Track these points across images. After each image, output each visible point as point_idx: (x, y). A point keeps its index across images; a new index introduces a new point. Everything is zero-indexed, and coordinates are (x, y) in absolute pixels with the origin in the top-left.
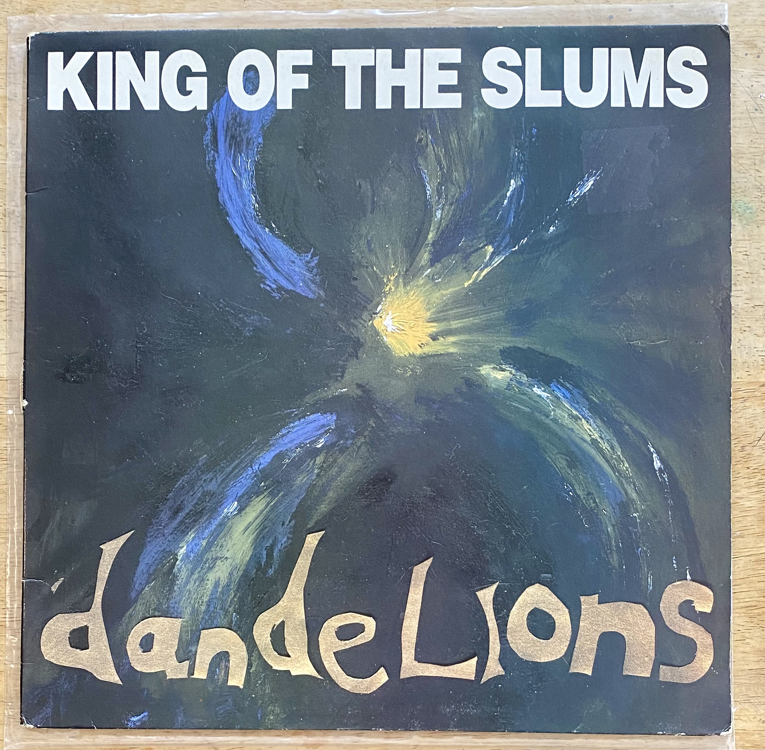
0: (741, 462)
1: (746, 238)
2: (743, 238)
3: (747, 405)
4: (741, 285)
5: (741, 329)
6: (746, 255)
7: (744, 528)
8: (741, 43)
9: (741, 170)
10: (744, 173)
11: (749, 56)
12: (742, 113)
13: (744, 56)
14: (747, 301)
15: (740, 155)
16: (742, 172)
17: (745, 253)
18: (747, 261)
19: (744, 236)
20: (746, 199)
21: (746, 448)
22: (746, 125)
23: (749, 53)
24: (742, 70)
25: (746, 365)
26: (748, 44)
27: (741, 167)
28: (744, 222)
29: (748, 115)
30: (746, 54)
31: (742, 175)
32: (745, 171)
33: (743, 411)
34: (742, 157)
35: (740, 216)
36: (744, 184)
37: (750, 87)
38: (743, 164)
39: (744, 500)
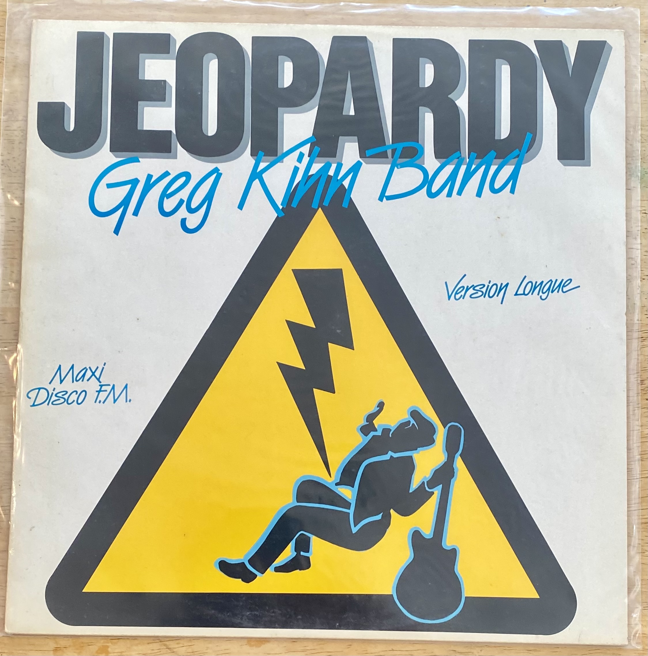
0: (640, 394)
1: (645, 198)
2: (642, 199)
3: (646, 344)
5: (640, 278)
7: (643, 452)
14: (646, 254)
16: (641, 141)
17: (644, 212)
21: (645, 382)
25: (645, 309)
27: (641, 138)
28: (644, 185)
31: (641, 145)
33: (642, 349)
34: (642, 129)
38: (642, 135)
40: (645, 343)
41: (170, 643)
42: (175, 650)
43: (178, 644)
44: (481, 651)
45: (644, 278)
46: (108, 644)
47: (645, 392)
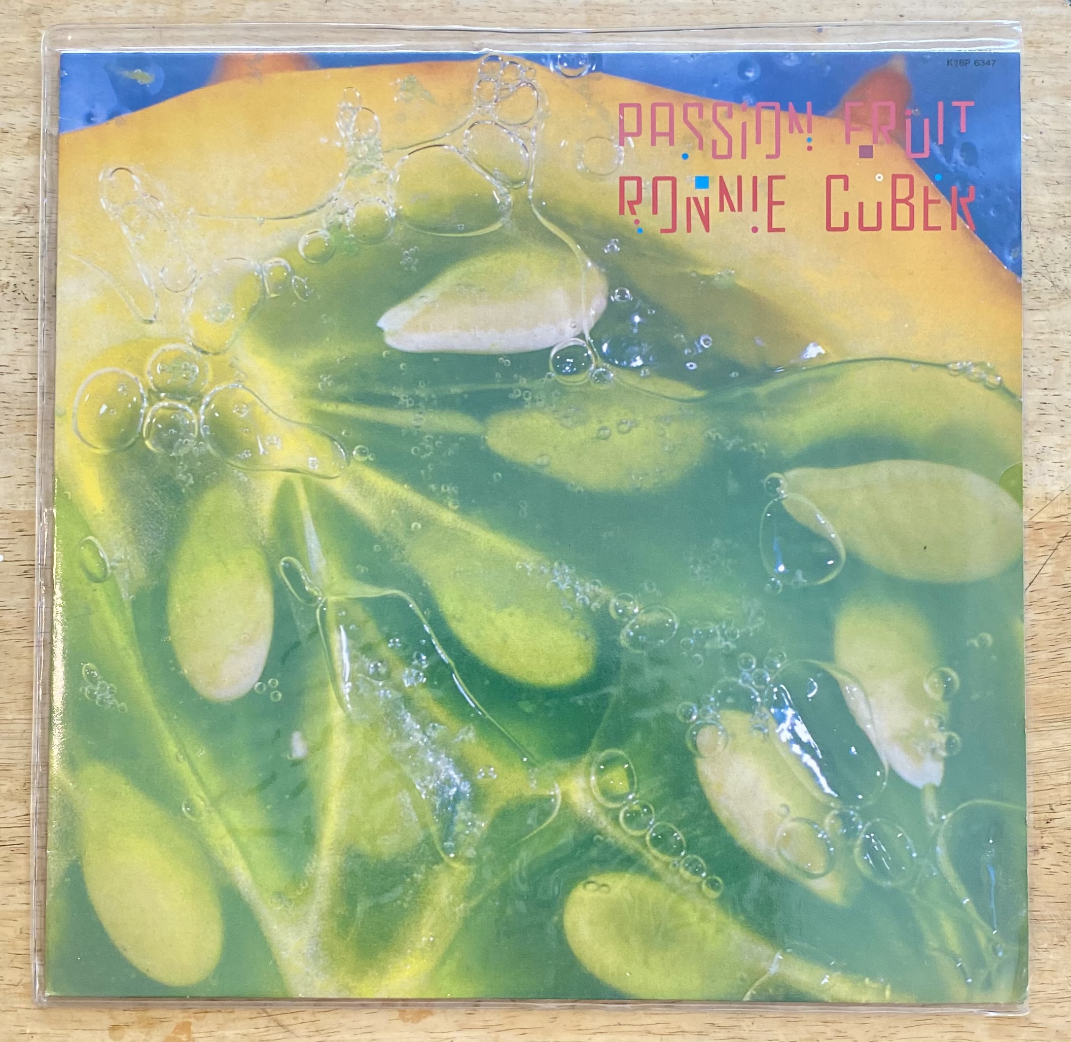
44: (753, 1024)
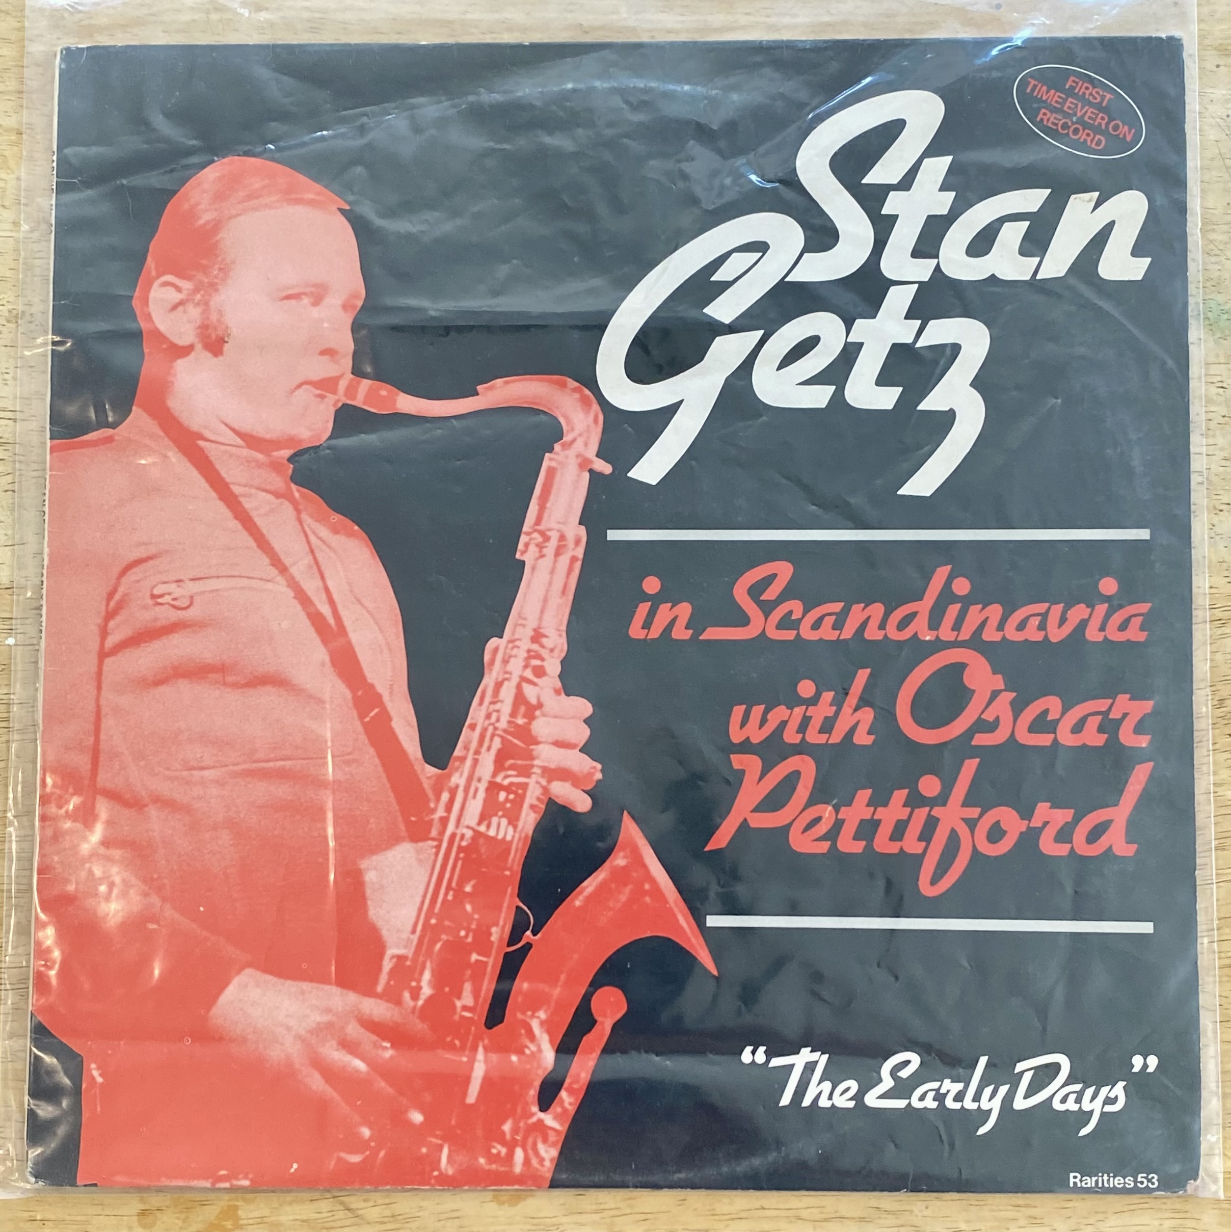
0: (1217, 726)
1: (1222, 360)
2: (1216, 361)
3: (1227, 631)
4: (1214, 436)
5: (1215, 508)
6: (1222, 387)
7: (1224, 835)
8: (1209, 48)
9: (1212, 250)
10: (1216, 255)
11: (1222, 68)
12: (1212, 159)
13: (1215, 69)
14: (1224, 463)
15: (1210, 227)
16: (1212, 253)
17: (1220, 384)
18: (1222, 398)
19: (1217, 356)
20: (1220, 298)
21: (1227, 702)
22: (1219, 179)
23: (1221, 63)
24: (1211, 90)
25: (1225, 566)
26: (1219, 51)
27: (1212, 246)
28: (1219, 335)
29: (1222, 163)
30: (1218, 66)
31: (1213, 259)
32: (1219, 252)
33: (1219, 642)
34: (1214, 230)
35: (1211, 325)
36: (1218, 273)
37: (1225, 117)
38: (1215, 240)
39: (1223, 788)
40: (1225, 630)
41: (353, 1199)
42: (360, 1212)
43: (365, 1201)
45: (1220, 508)
46: (237, 1203)
47: (1226, 722)
